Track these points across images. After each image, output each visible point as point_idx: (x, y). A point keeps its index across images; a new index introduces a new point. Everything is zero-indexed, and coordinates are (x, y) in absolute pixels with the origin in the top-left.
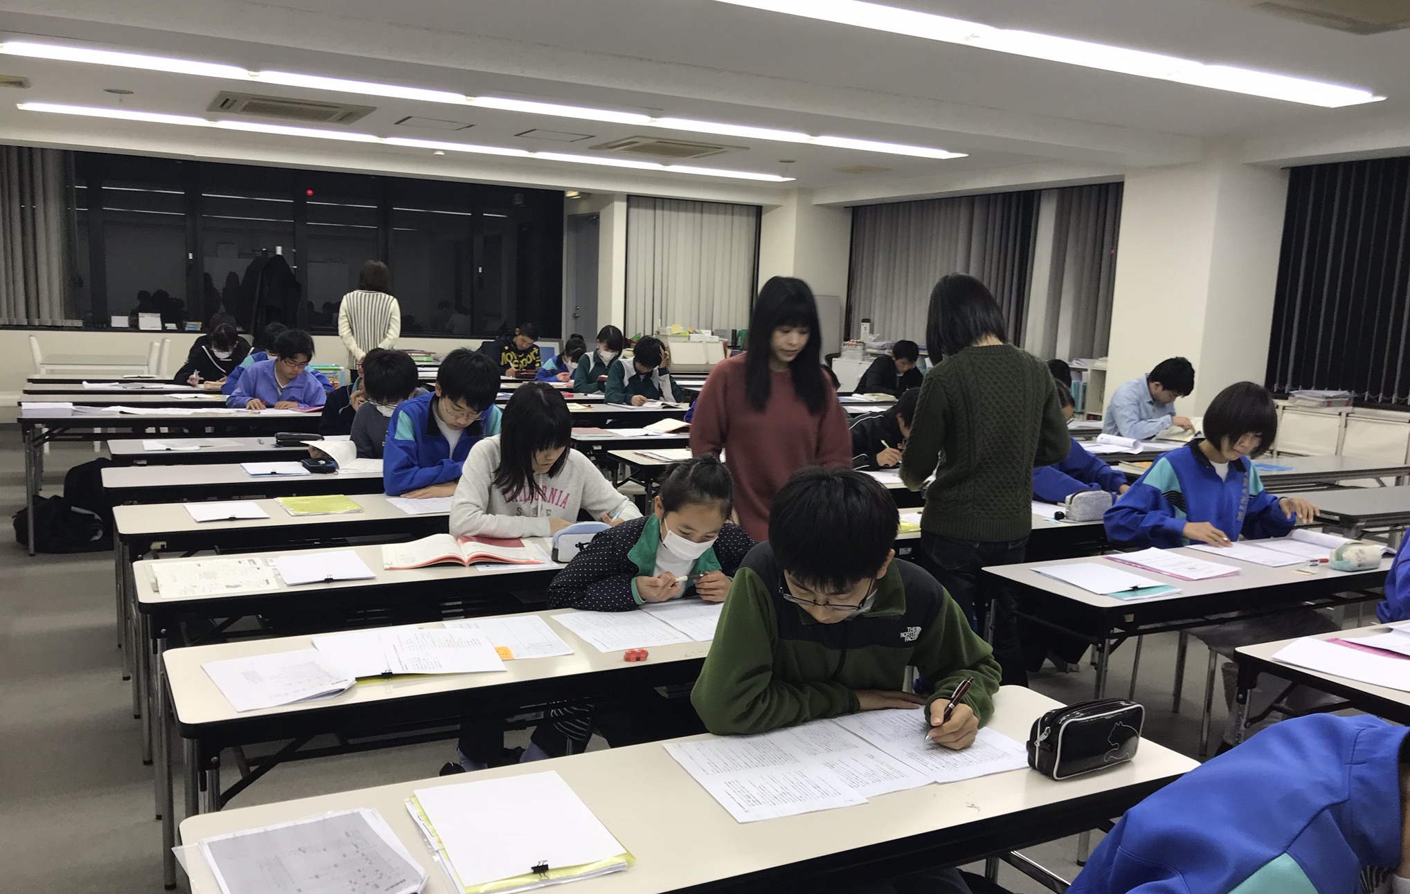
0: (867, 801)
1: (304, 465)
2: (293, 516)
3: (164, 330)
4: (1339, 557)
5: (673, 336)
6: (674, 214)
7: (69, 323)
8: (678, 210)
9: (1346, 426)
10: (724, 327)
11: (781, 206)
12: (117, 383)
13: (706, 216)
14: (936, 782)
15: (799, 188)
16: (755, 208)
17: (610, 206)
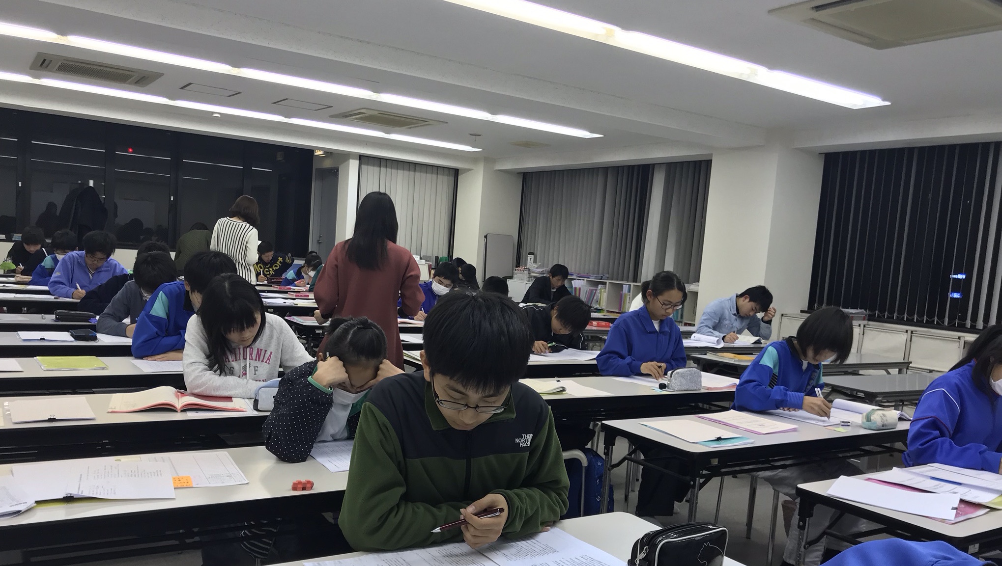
1: (72, 335)
2: (45, 370)
4: (868, 419)
6: (394, 171)
8: (397, 169)
9: (863, 334)
10: (429, 254)
11: (472, 169)
13: (418, 174)
15: (485, 157)
16: (454, 170)
17: (347, 162)
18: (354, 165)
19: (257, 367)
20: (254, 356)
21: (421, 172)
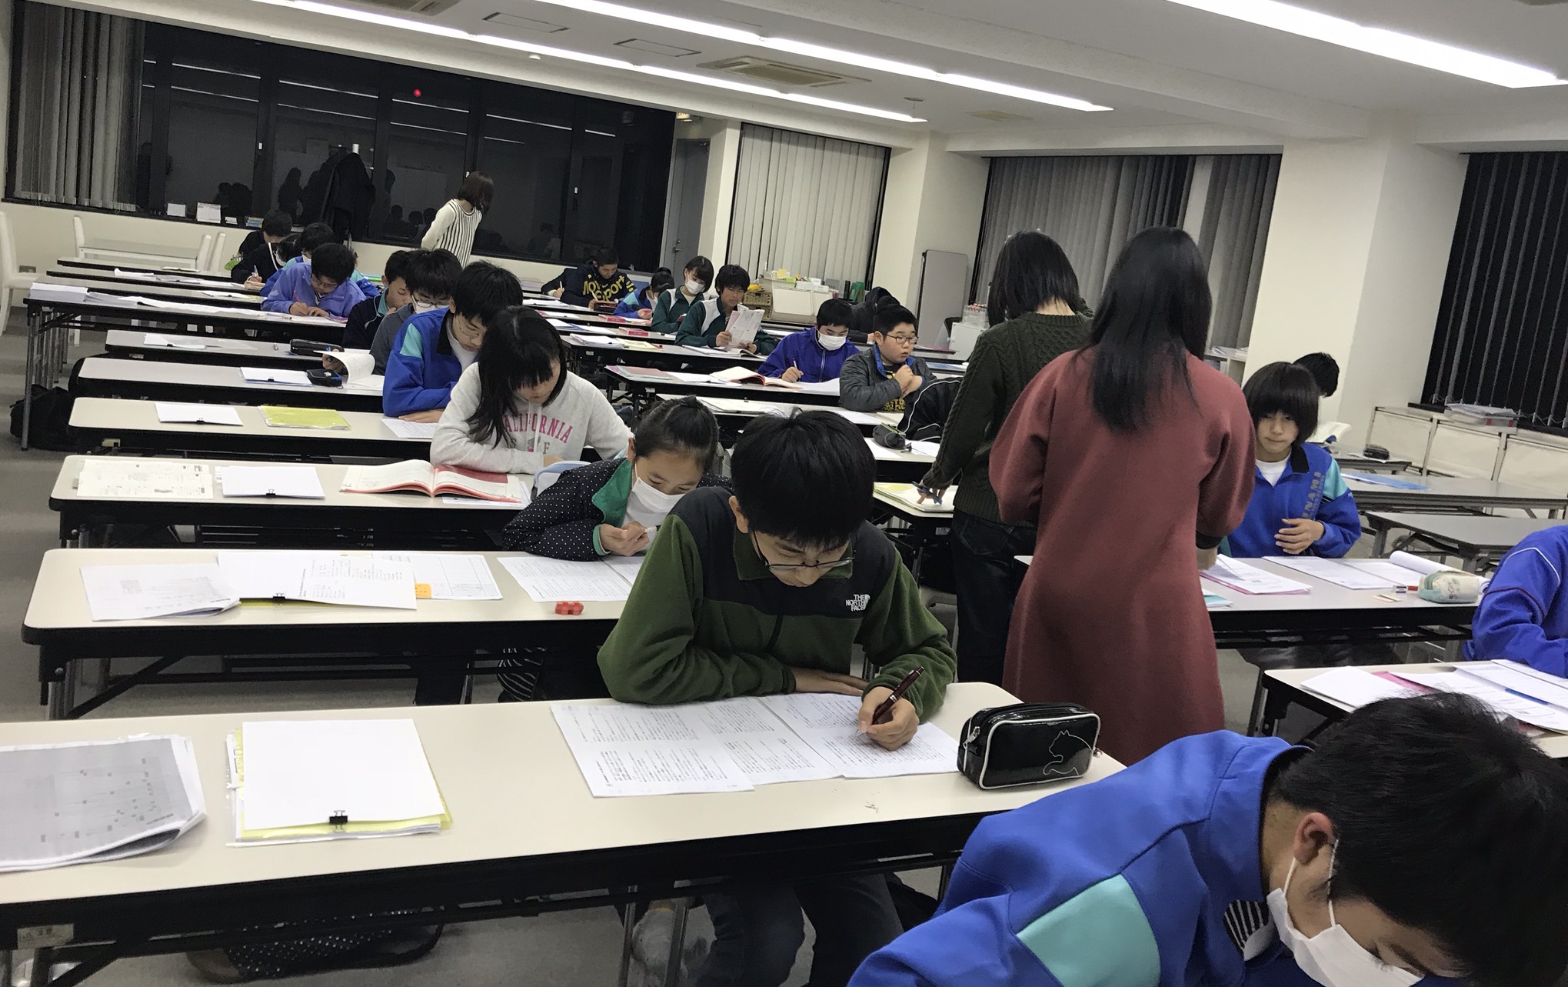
0: (753, 788)
1: (310, 377)
2: (269, 426)
3: (223, 224)
4: (1428, 585)
5: (778, 281)
6: (793, 148)
7: (121, 206)
8: (798, 144)
9: (1506, 448)
10: (837, 277)
11: (911, 149)
12: (152, 274)
13: (827, 153)
14: (842, 777)
15: (931, 131)
16: (883, 150)
17: (721, 133)
18: (732, 136)
19: (549, 444)
20: (547, 428)
21: (833, 150)
